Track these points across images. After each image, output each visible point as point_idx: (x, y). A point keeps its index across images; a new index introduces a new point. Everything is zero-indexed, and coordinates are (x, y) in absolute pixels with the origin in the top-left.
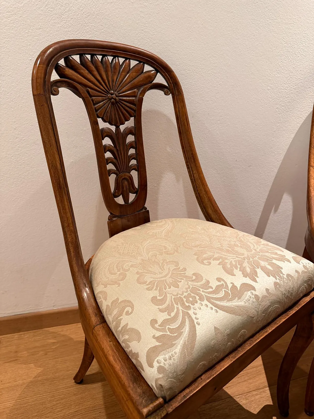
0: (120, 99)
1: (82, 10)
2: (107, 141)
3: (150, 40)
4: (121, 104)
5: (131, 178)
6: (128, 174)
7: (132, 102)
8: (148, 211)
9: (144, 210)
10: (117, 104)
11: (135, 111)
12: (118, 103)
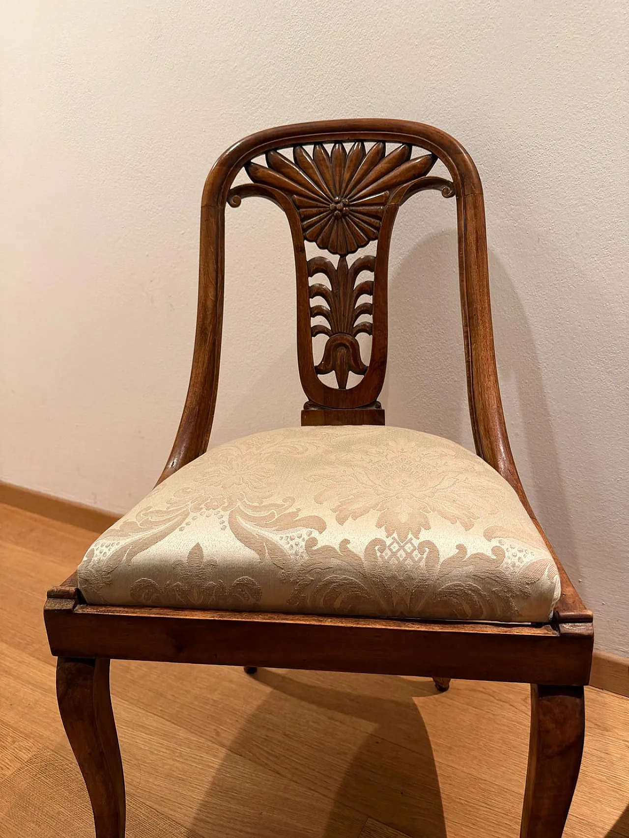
0: (352, 210)
1: (340, 80)
2: (319, 279)
3: (447, 102)
4: (352, 217)
5: (355, 347)
6: (350, 338)
7: (375, 214)
8: (384, 411)
9: (374, 408)
10: (345, 219)
11: (378, 229)
12: (347, 218)
